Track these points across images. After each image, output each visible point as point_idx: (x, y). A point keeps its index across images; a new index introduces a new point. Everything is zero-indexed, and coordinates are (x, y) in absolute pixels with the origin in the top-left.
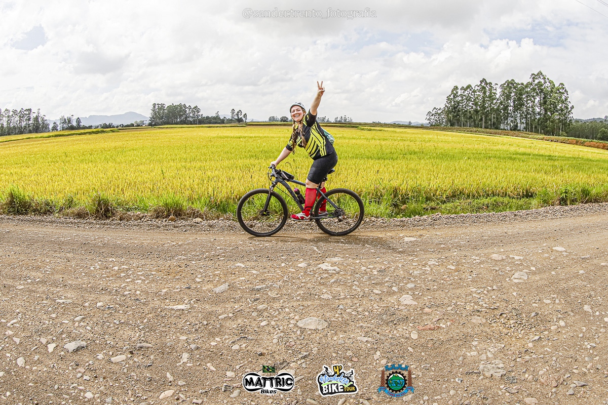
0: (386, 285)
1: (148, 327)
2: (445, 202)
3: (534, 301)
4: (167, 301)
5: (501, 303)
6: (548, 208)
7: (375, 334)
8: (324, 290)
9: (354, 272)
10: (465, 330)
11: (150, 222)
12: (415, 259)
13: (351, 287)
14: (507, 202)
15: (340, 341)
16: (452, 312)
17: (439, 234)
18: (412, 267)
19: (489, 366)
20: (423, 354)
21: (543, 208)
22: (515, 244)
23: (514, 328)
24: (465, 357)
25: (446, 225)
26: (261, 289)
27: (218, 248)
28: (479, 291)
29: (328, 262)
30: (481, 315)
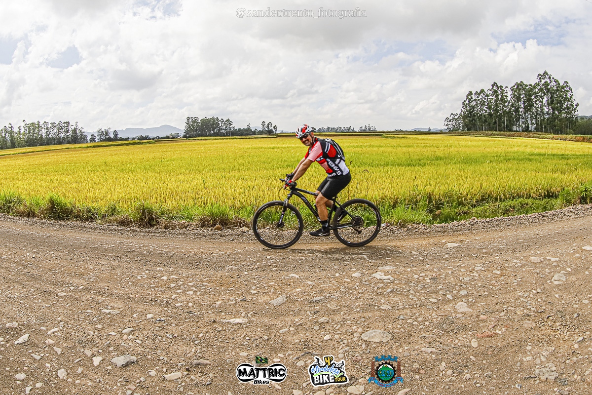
0: (440, 292)
1: (204, 342)
2: (475, 206)
3: (574, 302)
4: (223, 314)
5: (547, 306)
6: (571, 207)
7: (438, 344)
8: (382, 301)
9: (408, 281)
10: (518, 335)
11: (196, 231)
12: (462, 266)
13: (408, 296)
14: (531, 204)
15: (406, 354)
16: (506, 318)
17: (477, 239)
18: (461, 274)
19: (544, 370)
20: (484, 362)
21: (567, 208)
22: (548, 245)
23: (560, 330)
24: (522, 362)
25: (483, 230)
26: (319, 301)
27: (268, 257)
28: (526, 295)
29: (381, 271)
30: (530, 319)
